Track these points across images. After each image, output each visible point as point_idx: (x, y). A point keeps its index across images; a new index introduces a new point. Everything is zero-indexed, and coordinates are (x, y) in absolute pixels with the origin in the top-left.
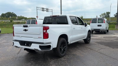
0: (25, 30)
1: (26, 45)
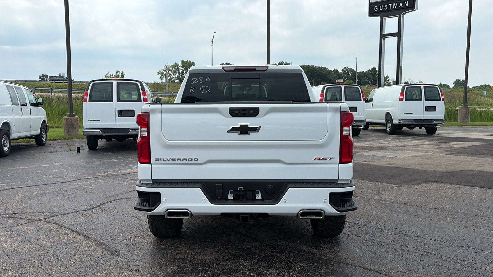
0: (244, 130)
1: (230, 197)
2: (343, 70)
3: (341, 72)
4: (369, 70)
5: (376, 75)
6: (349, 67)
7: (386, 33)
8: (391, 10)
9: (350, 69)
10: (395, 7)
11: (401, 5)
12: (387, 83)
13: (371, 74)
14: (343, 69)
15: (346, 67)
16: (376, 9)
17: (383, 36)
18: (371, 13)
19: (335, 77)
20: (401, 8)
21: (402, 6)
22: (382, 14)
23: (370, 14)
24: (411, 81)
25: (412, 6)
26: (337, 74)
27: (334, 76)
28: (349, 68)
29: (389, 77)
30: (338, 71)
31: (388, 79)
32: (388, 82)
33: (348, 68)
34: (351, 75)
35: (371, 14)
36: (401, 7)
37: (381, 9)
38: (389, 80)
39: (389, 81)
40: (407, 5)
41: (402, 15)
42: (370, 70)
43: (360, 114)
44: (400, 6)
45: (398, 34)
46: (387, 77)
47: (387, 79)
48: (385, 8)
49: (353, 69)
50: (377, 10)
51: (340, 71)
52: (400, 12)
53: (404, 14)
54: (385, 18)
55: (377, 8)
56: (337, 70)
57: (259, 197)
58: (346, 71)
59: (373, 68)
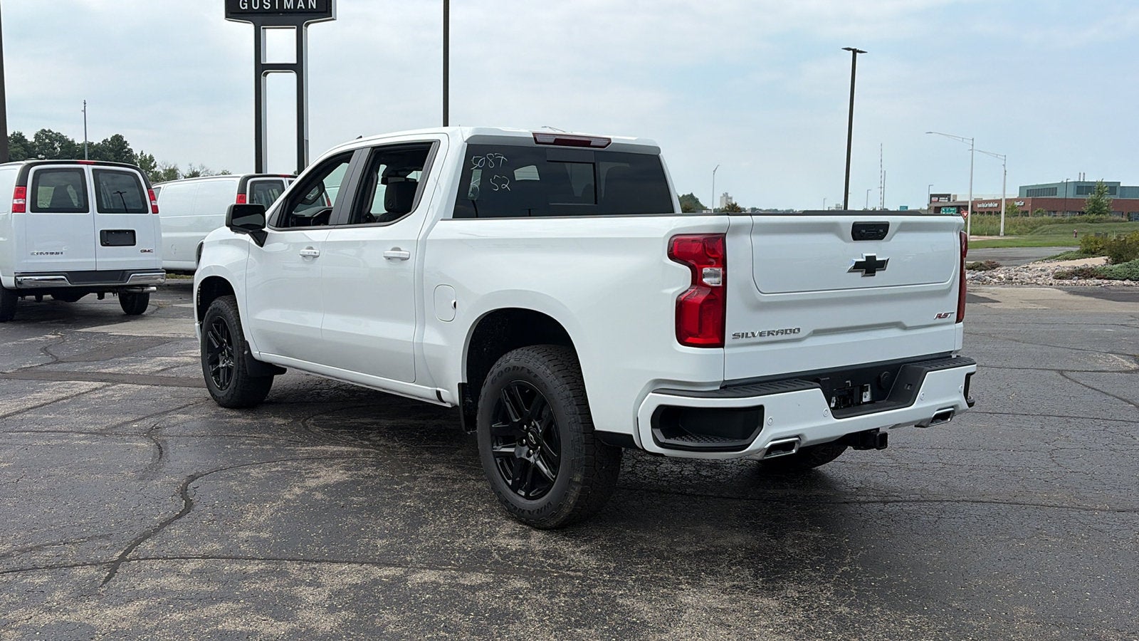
2: (37, 136)
3: (34, 141)
4: (107, 139)
5: (124, 154)
6: (53, 131)
7: (268, 62)
8: (278, 12)
9: (56, 134)
10: (289, 7)
11: (301, 4)
12: (151, 174)
13: (111, 150)
14: (37, 134)
15: (47, 130)
16: (244, 6)
17: (262, 69)
18: (231, 13)
19: (18, 152)
20: (301, 11)
21: (303, 5)
22: (260, 18)
23: (229, 15)
24: (204, 170)
25: (324, 10)
26: (23, 146)
27: (15, 150)
28: (53, 133)
29: (156, 160)
30: (23, 137)
31: (152, 165)
32: (152, 172)
33: (50, 131)
34: (59, 149)
35: (232, 15)
36: (301, 7)
37: (256, 6)
38: (155, 166)
39: (156, 169)
40: (314, 7)
41: (304, 27)
42: (109, 140)
43: (145, 251)
44: (299, 5)
45: (298, 67)
46: (151, 159)
47: (151, 163)
48: (264, 6)
49: (65, 135)
50: (246, 7)
51: (30, 138)
52: (298, 18)
53: (308, 24)
54: (265, 28)
55: (246, 4)
56: (20, 134)
57: (867, 397)
58: (47, 141)
59: (117, 135)
